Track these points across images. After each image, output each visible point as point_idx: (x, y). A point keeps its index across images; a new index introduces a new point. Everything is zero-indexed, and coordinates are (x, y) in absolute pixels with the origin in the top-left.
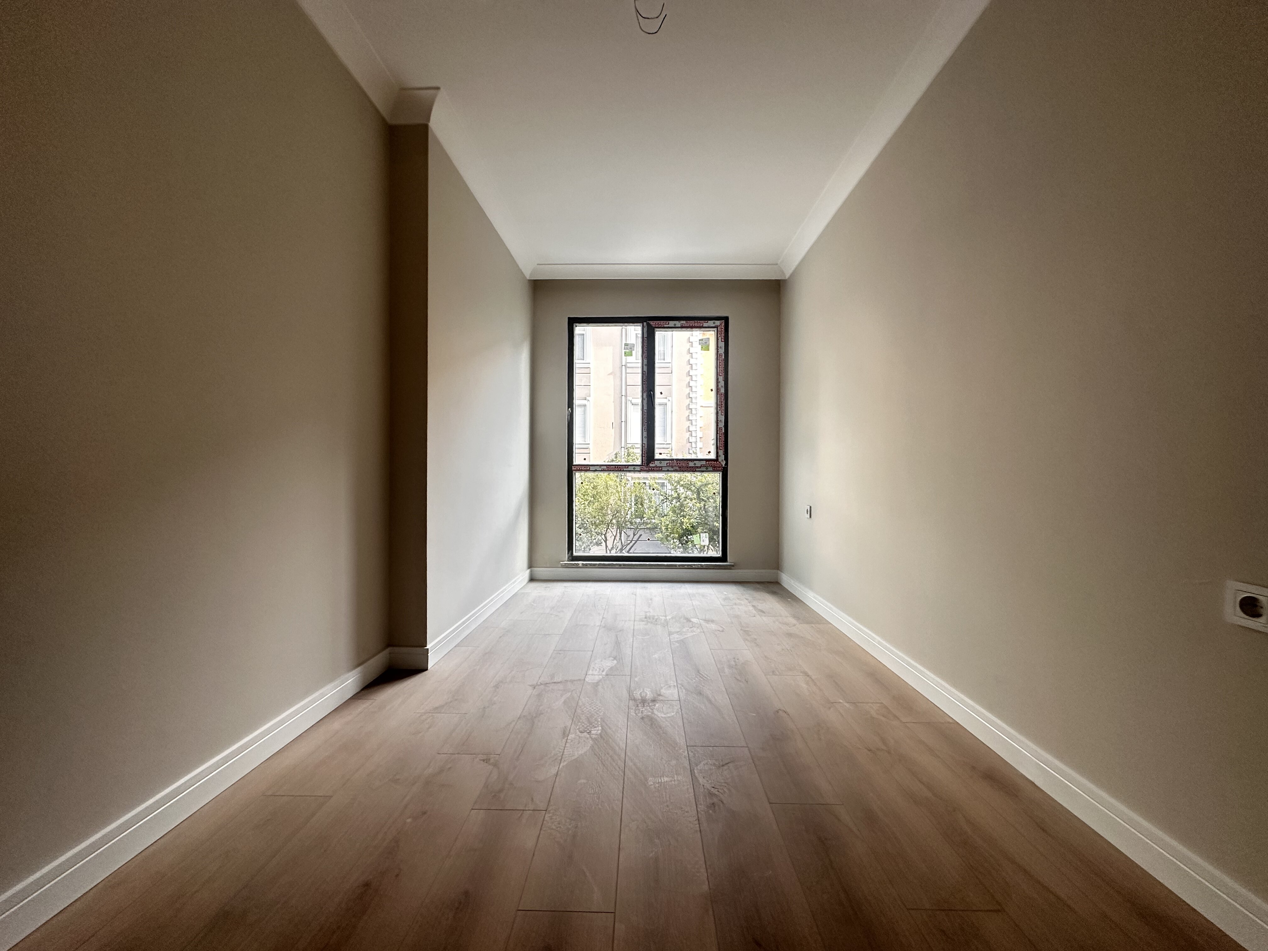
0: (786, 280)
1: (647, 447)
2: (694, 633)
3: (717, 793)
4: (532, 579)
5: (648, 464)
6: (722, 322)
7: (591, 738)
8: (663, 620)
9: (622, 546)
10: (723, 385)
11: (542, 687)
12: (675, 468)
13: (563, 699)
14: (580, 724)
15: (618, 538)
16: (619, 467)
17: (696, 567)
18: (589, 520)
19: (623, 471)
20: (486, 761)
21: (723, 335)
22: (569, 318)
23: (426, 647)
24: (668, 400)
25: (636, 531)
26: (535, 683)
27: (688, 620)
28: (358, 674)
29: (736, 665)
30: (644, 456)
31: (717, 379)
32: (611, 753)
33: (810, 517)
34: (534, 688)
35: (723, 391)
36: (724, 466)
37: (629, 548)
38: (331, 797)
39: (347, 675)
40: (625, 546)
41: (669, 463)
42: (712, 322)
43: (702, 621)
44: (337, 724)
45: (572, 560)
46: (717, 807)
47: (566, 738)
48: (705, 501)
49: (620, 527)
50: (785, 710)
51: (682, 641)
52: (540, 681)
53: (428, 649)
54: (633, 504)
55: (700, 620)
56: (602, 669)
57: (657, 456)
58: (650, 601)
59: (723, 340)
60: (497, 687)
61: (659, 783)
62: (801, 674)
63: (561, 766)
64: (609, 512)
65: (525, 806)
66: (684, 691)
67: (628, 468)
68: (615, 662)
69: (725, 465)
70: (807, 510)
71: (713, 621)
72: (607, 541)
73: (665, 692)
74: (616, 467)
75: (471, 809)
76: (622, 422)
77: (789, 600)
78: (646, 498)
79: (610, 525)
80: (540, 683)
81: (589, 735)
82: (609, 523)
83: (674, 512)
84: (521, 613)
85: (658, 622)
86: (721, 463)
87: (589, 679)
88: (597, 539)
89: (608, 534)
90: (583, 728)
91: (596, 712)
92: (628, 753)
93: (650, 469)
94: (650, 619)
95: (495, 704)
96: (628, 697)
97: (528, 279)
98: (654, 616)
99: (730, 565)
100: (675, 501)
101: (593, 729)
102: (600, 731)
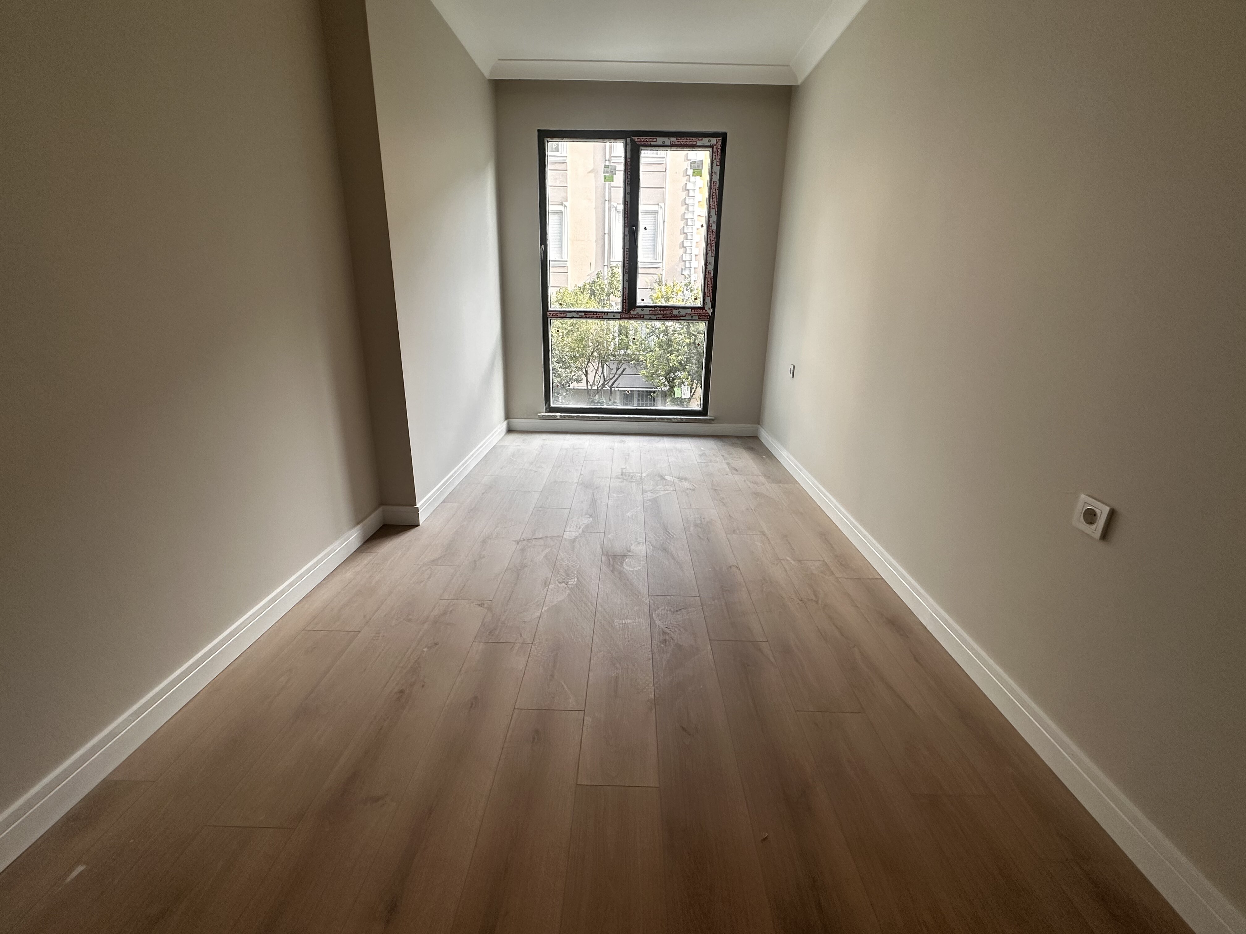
0: (798, 86)
1: (628, 292)
2: (667, 492)
3: (669, 632)
4: (510, 431)
5: (629, 311)
6: (719, 140)
7: (568, 587)
8: (638, 477)
9: (605, 380)
10: (715, 220)
11: (525, 542)
12: (658, 316)
13: (544, 553)
14: (559, 575)
15: (600, 372)
16: (597, 314)
17: (676, 420)
18: (568, 354)
19: (602, 318)
20: (481, 605)
21: (719, 157)
22: (538, 130)
23: (416, 506)
24: (660, 207)
25: (619, 365)
26: (518, 539)
27: (662, 478)
28: (358, 531)
29: (701, 524)
30: (625, 302)
31: (709, 213)
32: (584, 599)
33: (793, 377)
34: (518, 543)
35: (714, 227)
36: (710, 315)
37: (612, 382)
38: (359, 632)
39: (350, 532)
40: (608, 381)
41: (652, 311)
42: (707, 139)
43: (675, 479)
44: (349, 574)
45: (550, 412)
46: (667, 642)
47: (547, 588)
48: (695, 336)
49: (603, 361)
50: (737, 565)
51: (654, 499)
52: (522, 537)
53: (418, 508)
54: (617, 335)
55: (674, 478)
56: (579, 526)
57: (639, 302)
58: (627, 457)
59: (718, 164)
60: (484, 542)
61: (623, 623)
62: (759, 533)
63: (543, 611)
64: (591, 344)
65: (516, 640)
66: (651, 547)
67: (607, 315)
68: (591, 519)
69: (712, 314)
70: (791, 369)
71: (686, 479)
72: (588, 375)
73: (634, 548)
74: (595, 314)
75: (472, 641)
76: (605, 234)
77: (764, 457)
78: (631, 328)
79: (591, 358)
80: (523, 538)
81: (566, 586)
82: (590, 356)
83: (660, 347)
84: (501, 468)
85: (634, 480)
86: (708, 311)
87: (567, 536)
88: (577, 375)
89: (588, 369)
90: (561, 579)
91: (572, 566)
92: (599, 600)
93: (631, 316)
94: (626, 476)
95: (484, 557)
96: (601, 553)
97: (488, 78)
98: (630, 473)
99: (711, 419)
100: (662, 335)
101: (570, 580)
102: (576, 582)
